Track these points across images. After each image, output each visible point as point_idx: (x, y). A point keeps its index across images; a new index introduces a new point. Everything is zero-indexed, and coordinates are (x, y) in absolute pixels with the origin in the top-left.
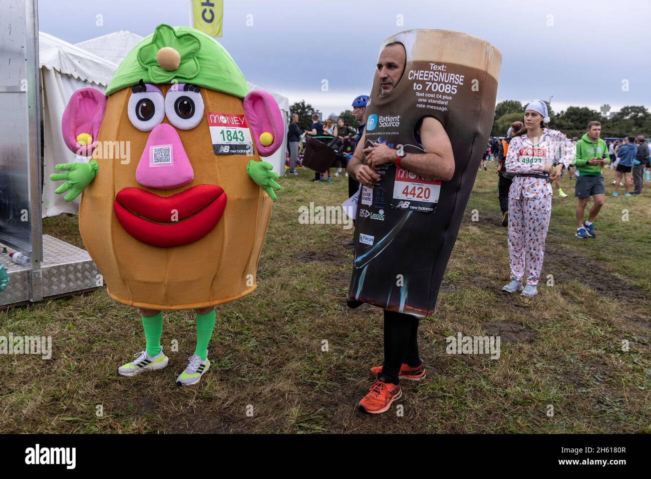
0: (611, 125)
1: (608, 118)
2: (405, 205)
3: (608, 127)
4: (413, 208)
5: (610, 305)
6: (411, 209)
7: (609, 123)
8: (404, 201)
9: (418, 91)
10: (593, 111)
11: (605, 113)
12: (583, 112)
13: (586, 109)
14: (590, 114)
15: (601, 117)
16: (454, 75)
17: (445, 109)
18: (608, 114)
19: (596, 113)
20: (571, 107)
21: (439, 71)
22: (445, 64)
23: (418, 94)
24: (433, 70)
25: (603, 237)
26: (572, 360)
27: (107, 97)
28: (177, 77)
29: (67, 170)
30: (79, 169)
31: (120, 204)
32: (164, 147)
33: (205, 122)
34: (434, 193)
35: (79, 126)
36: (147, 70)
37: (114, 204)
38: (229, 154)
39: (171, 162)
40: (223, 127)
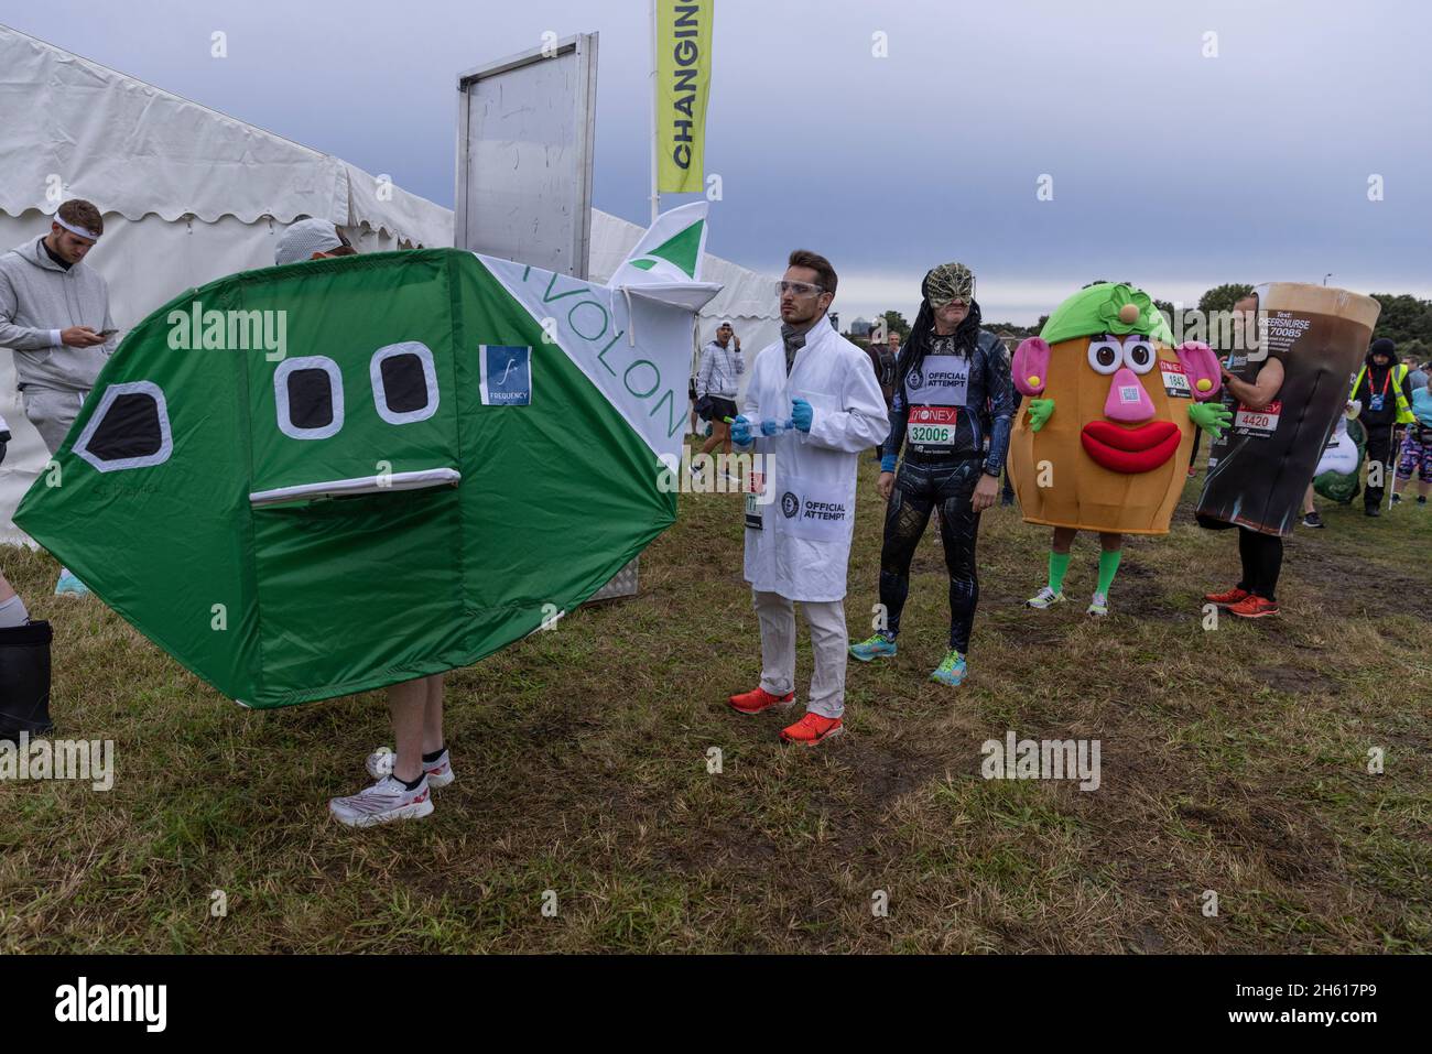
2: (1245, 432)
4: (1250, 434)
6: (1250, 436)
8: (1244, 428)
16: (1299, 321)
17: (1287, 350)
21: (1285, 318)
22: (1291, 312)
24: (1280, 318)
27: (1050, 345)
28: (1135, 329)
29: (1037, 405)
30: (1045, 405)
31: (1090, 435)
32: (1131, 387)
33: (1158, 367)
34: (1272, 422)
35: (1028, 370)
36: (1106, 323)
37: (1082, 436)
38: (1176, 396)
39: (1139, 400)
40: (1170, 374)
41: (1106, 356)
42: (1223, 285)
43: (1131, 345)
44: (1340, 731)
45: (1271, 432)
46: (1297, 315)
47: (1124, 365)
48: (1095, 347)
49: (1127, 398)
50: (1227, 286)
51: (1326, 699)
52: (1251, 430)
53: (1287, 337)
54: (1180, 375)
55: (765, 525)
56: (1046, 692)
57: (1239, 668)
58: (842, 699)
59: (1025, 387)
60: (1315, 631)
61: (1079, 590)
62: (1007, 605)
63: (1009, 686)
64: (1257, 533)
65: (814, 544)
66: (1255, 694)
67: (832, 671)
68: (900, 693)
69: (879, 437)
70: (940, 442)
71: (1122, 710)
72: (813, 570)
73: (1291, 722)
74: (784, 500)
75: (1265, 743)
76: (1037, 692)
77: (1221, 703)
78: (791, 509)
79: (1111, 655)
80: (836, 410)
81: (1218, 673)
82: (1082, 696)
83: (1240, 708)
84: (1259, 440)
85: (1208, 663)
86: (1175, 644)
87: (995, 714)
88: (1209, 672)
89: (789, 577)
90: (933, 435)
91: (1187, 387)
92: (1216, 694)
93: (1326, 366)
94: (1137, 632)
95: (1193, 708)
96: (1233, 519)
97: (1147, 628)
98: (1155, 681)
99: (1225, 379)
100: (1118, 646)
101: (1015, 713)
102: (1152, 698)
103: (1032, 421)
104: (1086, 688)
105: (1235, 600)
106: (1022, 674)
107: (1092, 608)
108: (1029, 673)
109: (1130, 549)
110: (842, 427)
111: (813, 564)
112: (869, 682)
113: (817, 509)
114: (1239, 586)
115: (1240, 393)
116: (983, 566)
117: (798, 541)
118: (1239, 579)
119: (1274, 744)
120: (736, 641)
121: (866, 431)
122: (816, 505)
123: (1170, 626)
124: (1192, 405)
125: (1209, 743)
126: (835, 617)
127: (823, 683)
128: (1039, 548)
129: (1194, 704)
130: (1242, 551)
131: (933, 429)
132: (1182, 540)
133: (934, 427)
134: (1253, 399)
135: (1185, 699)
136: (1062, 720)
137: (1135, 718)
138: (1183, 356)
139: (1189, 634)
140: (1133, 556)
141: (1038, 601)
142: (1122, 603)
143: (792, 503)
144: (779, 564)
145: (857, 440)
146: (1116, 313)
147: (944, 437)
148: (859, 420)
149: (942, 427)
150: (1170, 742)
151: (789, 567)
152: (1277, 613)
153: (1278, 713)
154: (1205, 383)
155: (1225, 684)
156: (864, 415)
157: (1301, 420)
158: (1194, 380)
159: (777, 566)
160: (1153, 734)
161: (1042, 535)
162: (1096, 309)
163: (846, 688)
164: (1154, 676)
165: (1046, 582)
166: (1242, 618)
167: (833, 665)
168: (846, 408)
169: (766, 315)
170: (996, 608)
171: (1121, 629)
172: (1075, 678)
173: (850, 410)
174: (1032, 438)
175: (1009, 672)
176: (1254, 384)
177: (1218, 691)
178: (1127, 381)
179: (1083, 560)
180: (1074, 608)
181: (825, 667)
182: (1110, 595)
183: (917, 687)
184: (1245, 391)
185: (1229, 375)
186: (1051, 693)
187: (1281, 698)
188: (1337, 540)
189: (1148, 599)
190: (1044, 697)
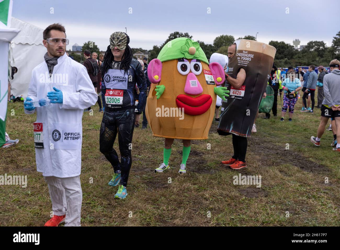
0: (301, 55)
1: (299, 50)
2: (233, 97)
3: (300, 58)
4: (235, 98)
5: (308, 176)
6: (235, 99)
7: (300, 54)
8: (233, 96)
9: (238, 60)
10: (288, 44)
11: (297, 46)
12: (280, 45)
13: (283, 43)
14: (286, 47)
15: (294, 49)
16: (250, 55)
17: (247, 66)
18: (299, 47)
19: (290, 46)
20: (272, 41)
21: (246, 53)
22: (247, 51)
23: (239, 61)
24: (244, 53)
25: (301, 138)
26: (290, 203)
27: (162, 62)
28: (194, 57)
29: (158, 88)
30: (161, 88)
31: (179, 100)
32: (194, 81)
33: (203, 73)
34: (242, 93)
35: (154, 72)
36: (184, 54)
37: (176, 100)
38: (210, 84)
39: (197, 86)
40: (207, 75)
41: (184, 68)
42: (222, 35)
43: (193, 63)
44: (269, 211)
45: (242, 97)
46: (250, 52)
47: (191, 71)
48: (180, 64)
49: (193, 85)
50: (223, 36)
51: (264, 199)
52: (236, 96)
53: (246, 61)
54: (211, 76)
55: (45, 146)
56: (165, 208)
57: (234, 190)
58: (80, 221)
59: (153, 79)
60: (259, 173)
61: (175, 164)
62: (147, 172)
63: (150, 207)
64: (239, 136)
65: (69, 151)
66: (240, 200)
67: (75, 208)
68: (105, 216)
69: (93, 102)
70: (117, 103)
71: (194, 212)
72: (70, 163)
73: (253, 209)
74: (53, 134)
75: (245, 219)
76: (161, 209)
77: (229, 205)
78: (57, 137)
79: (189, 190)
80: (74, 92)
81: (227, 193)
82: (178, 208)
83: (235, 206)
84: (239, 100)
85: (224, 189)
86: (212, 183)
87: (145, 220)
88: (224, 193)
89: (59, 167)
90: (114, 100)
91: (213, 80)
92: (227, 201)
93: (260, 72)
94: (198, 179)
95: (219, 208)
96: (230, 132)
97: (201, 177)
98: (205, 198)
99: (226, 77)
100: (191, 186)
101: (153, 219)
102: (204, 206)
103: (157, 94)
104: (180, 204)
105: (232, 163)
106: (154, 201)
107: (180, 170)
108: (157, 201)
109: (193, 145)
110: (77, 99)
111: (70, 160)
112: (91, 212)
113: (70, 136)
114: (233, 157)
115: (231, 82)
116: (136, 156)
117: (62, 151)
118: (232, 154)
119: (247, 218)
120: (27, 199)
121: (88, 99)
122: (69, 134)
123: (209, 175)
124: (215, 88)
125: (226, 221)
126: (77, 184)
127: (71, 215)
128: (158, 146)
129: (219, 206)
130: (233, 143)
131: (114, 98)
132: (212, 140)
133: (114, 97)
134: (236, 84)
135: (216, 205)
136: (171, 219)
137: (198, 215)
138: (211, 67)
139: (216, 178)
140: (194, 147)
141: (159, 169)
142: (191, 168)
143: (57, 134)
144: (54, 163)
145: (84, 104)
146: (187, 50)
147: (119, 102)
148: (84, 95)
149: (117, 97)
150: (212, 223)
151: (59, 163)
152: (246, 167)
153: (248, 206)
154: (219, 79)
155: (230, 197)
156: (86, 93)
157: (252, 92)
158: (216, 77)
159: (53, 164)
160: (206, 220)
161: (159, 141)
162: (180, 48)
163: (81, 217)
164: (205, 197)
165: (162, 161)
166: (234, 170)
167: (76, 206)
168: (78, 90)
169: (33, 43)
170: (142, 174)
171: (191, 179)
172: (175, 201)
173: (80, 91)
174: (156, 101)
175: (149, 201)
176: (236, 79)
177: (227, 200)
178: (192, 78)
179: (175, 150)
180: (173, 171)
181: (73, 207)
182: (187, 165)
183: (112, 212)
184: (233, 81)
185: (227, 75)
186: (166, 209)
187: (249, 200)
188: (264, 136)
189: (201, 165)
190: (164, 210)
